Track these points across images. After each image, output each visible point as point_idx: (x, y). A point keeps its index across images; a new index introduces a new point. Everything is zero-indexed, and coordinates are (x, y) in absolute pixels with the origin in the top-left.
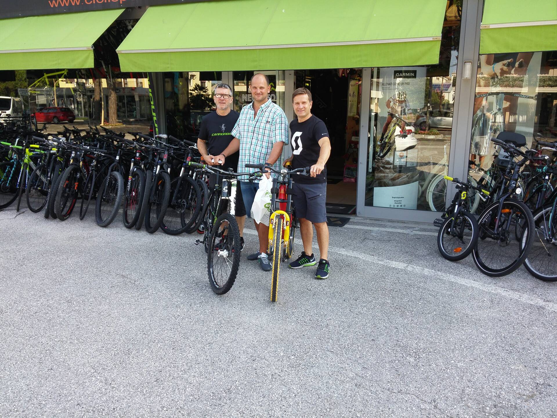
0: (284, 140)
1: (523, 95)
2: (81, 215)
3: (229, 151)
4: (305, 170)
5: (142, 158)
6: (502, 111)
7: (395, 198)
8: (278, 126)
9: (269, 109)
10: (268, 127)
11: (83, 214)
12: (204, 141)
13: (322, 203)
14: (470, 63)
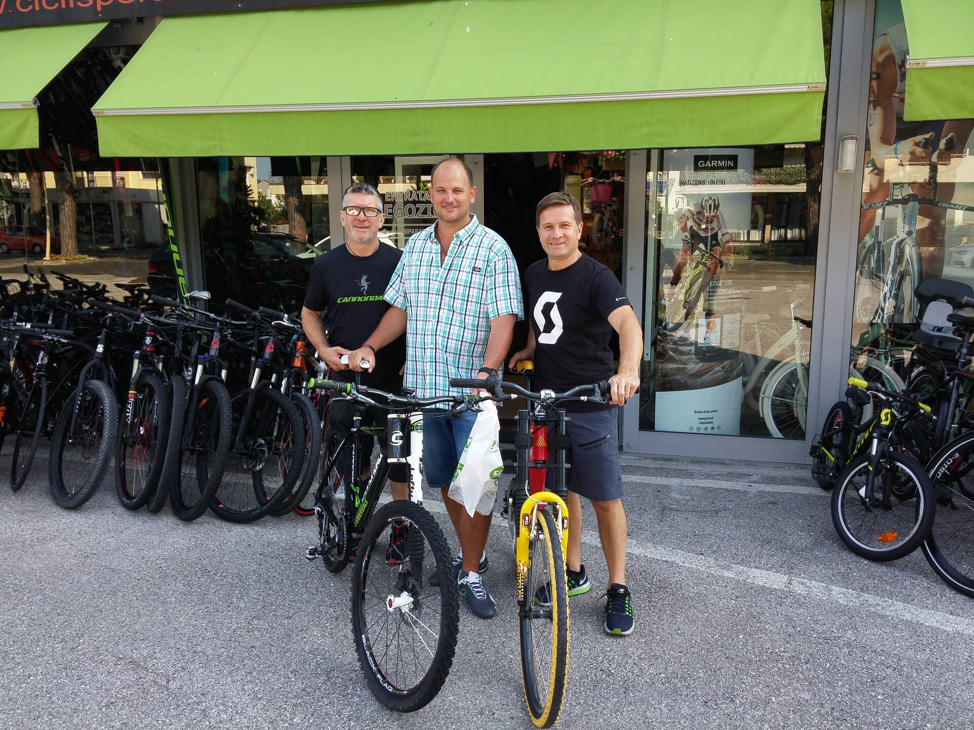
0: (517, 310)
1: (955, 205)
2: (13, 480)
3: (382, 336)
4: (597, 390)
5: (157, 347)
6: (914, 235)
7: (700, 412)
8: (500, 278)
9: (476, 239)
10: (477, 280)
11: (18, 480)
12: (317, 312)
13: (613, 455)
14: (855, 141)
